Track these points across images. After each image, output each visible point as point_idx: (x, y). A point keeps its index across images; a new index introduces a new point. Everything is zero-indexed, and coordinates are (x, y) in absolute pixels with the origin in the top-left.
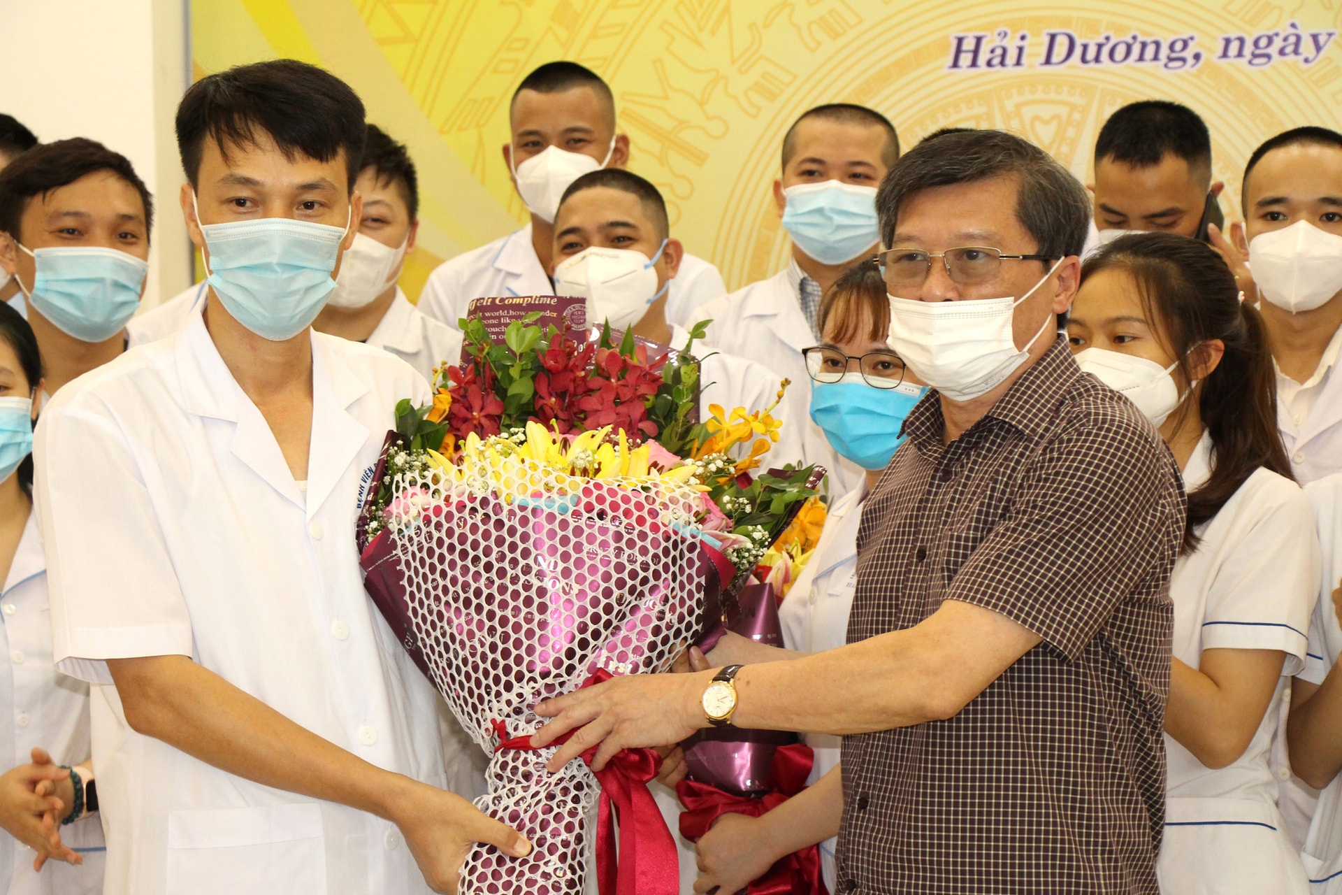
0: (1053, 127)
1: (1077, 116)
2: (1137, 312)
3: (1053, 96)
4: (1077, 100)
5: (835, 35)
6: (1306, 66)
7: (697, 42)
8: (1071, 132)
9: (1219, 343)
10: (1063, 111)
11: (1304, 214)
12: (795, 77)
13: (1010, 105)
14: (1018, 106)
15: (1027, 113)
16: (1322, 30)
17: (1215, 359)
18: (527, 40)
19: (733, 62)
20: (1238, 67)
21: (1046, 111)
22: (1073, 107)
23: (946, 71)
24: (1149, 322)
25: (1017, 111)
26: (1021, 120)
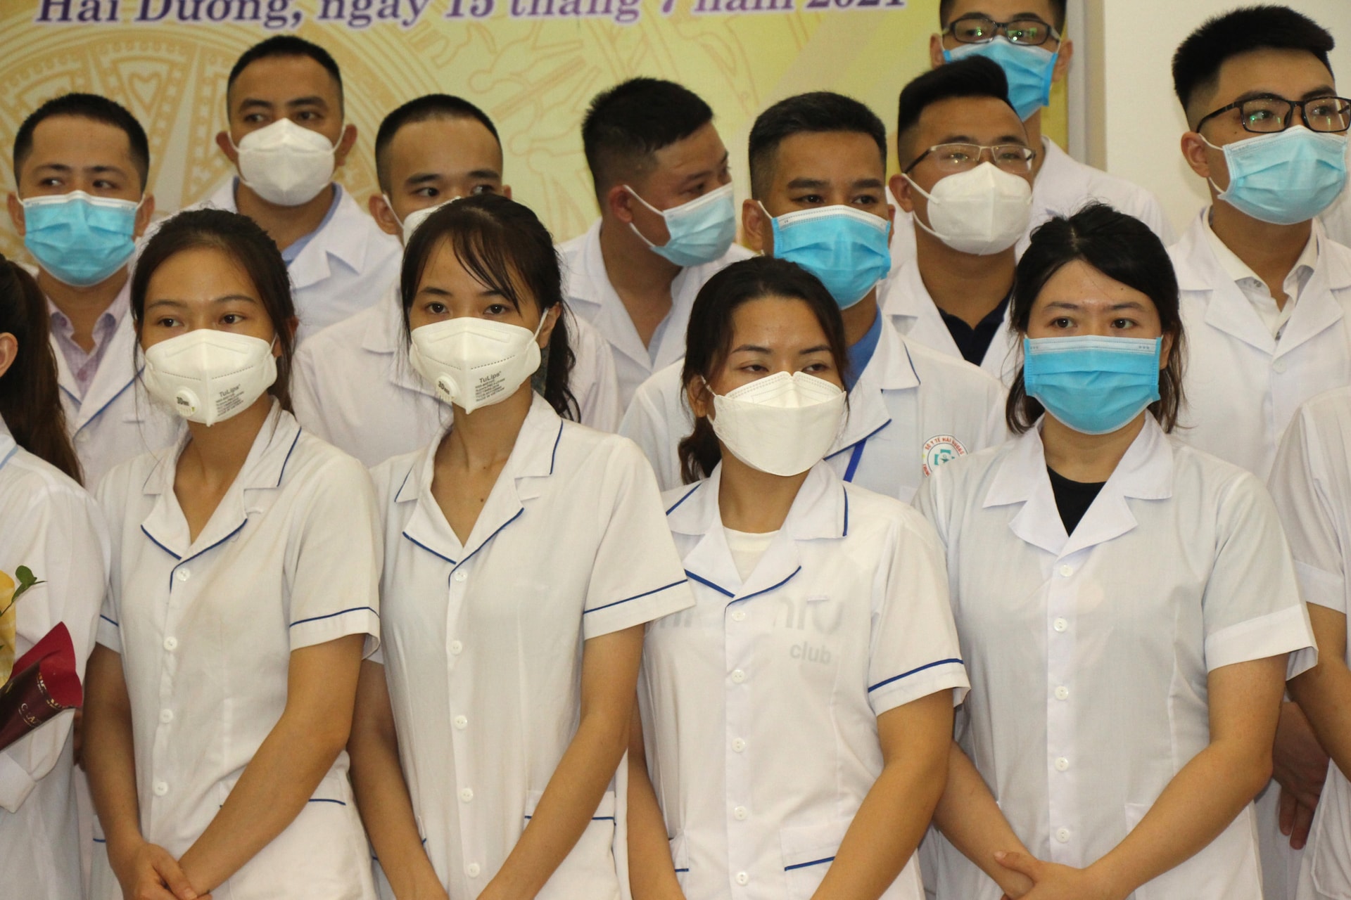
0: (153, 85)
1: (177, 74)
2: (245, 292)
3: (150, 53)
4: (178, 58)
6: (403, 29)
8: (172, 91)
10: (163, 69)
11: (454, 190)
13: (106, 61)
14: (115, 63)
15: (126, 70)
20: (338, 28)
21: (146, 68)
22: (173, 65)
23: (34, 23)
25: (114, 69)
26: (119, 77)
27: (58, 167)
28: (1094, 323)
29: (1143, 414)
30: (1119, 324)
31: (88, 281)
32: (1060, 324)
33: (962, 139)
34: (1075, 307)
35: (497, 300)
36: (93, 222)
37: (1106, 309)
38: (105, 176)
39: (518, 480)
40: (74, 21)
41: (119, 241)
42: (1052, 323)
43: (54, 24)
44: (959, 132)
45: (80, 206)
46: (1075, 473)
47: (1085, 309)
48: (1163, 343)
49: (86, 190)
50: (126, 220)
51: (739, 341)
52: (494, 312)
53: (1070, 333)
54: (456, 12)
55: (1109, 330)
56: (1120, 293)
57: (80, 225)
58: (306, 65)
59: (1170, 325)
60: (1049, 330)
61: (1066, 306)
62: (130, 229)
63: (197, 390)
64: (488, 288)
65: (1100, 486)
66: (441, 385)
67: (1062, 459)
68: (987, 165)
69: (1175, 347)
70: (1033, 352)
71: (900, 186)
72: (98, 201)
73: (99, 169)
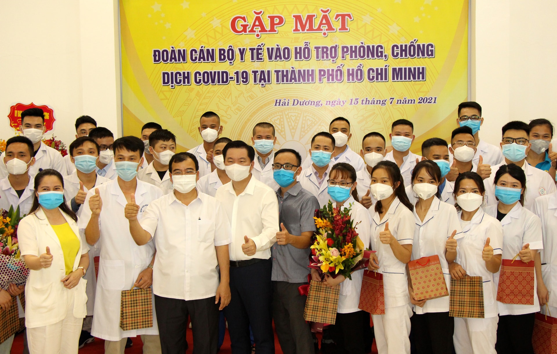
1: (299, 115)
2: (387, 177)
3: (294, 111)
5: (252, 99)
6: (341, 107)
7: (225, 100)
8: (298, 118)
9: (400, 182)
11: (374, 150)
12: (244, 107)
13: (286, 113)
14: (288, 113)
16: (344, 100)
17: (399, 185)
18: (191, 99)
19: (232, 104)
20: (329, 107)
23: (274, 106)
24: (389, 179)
25: (288, 114)
26: (289, 116)
27: (318, 145)
28: (509, 185)
29: (517, 201)
30: (514, 186)
31: (321, 166)
32: (503, 184)
33: (461, 141)
34: (506, 182)
35: (433, 180)
36: (323, 156)
37: (512, 183)
38: (326, 147)
39: (432, 211)
40: (281, 106)
41: (327, 160)
42: (501, 184)
43: (277, 106)
44: (460, 139)
45: (321, 153)
46: (502, 212)
47: (508, 183)
48: (522, 190)
49: (323, 150)
50: (329, 156)
51: (460, 187)
52: (432, 182)
53: (504, 186)
54: (351, 104)
55: (511, 187)
56: (514, 180)
57: (321, 156)
58: (345, 122)
59: (523, 186)
60: (500, 185)
61: (504, 181)
62: (330, 157)
63: (376, 194)
64: (431, 178)
65: (506, 214)
66: (420, 195)
67: (501, 209)
68: (465, 146)
69: (524, 190)
70: (497, 189)
71: (451, 149)
72: (325, 152)
73: (325, 146)
